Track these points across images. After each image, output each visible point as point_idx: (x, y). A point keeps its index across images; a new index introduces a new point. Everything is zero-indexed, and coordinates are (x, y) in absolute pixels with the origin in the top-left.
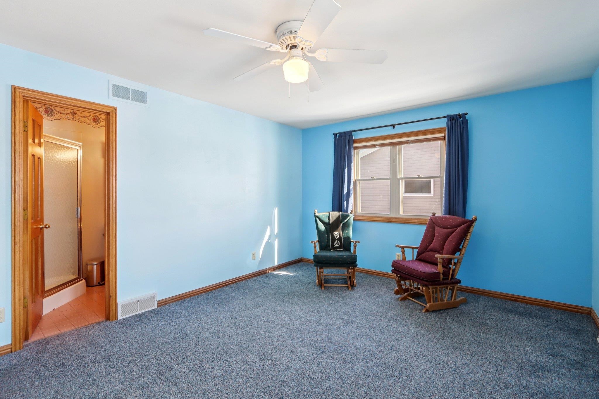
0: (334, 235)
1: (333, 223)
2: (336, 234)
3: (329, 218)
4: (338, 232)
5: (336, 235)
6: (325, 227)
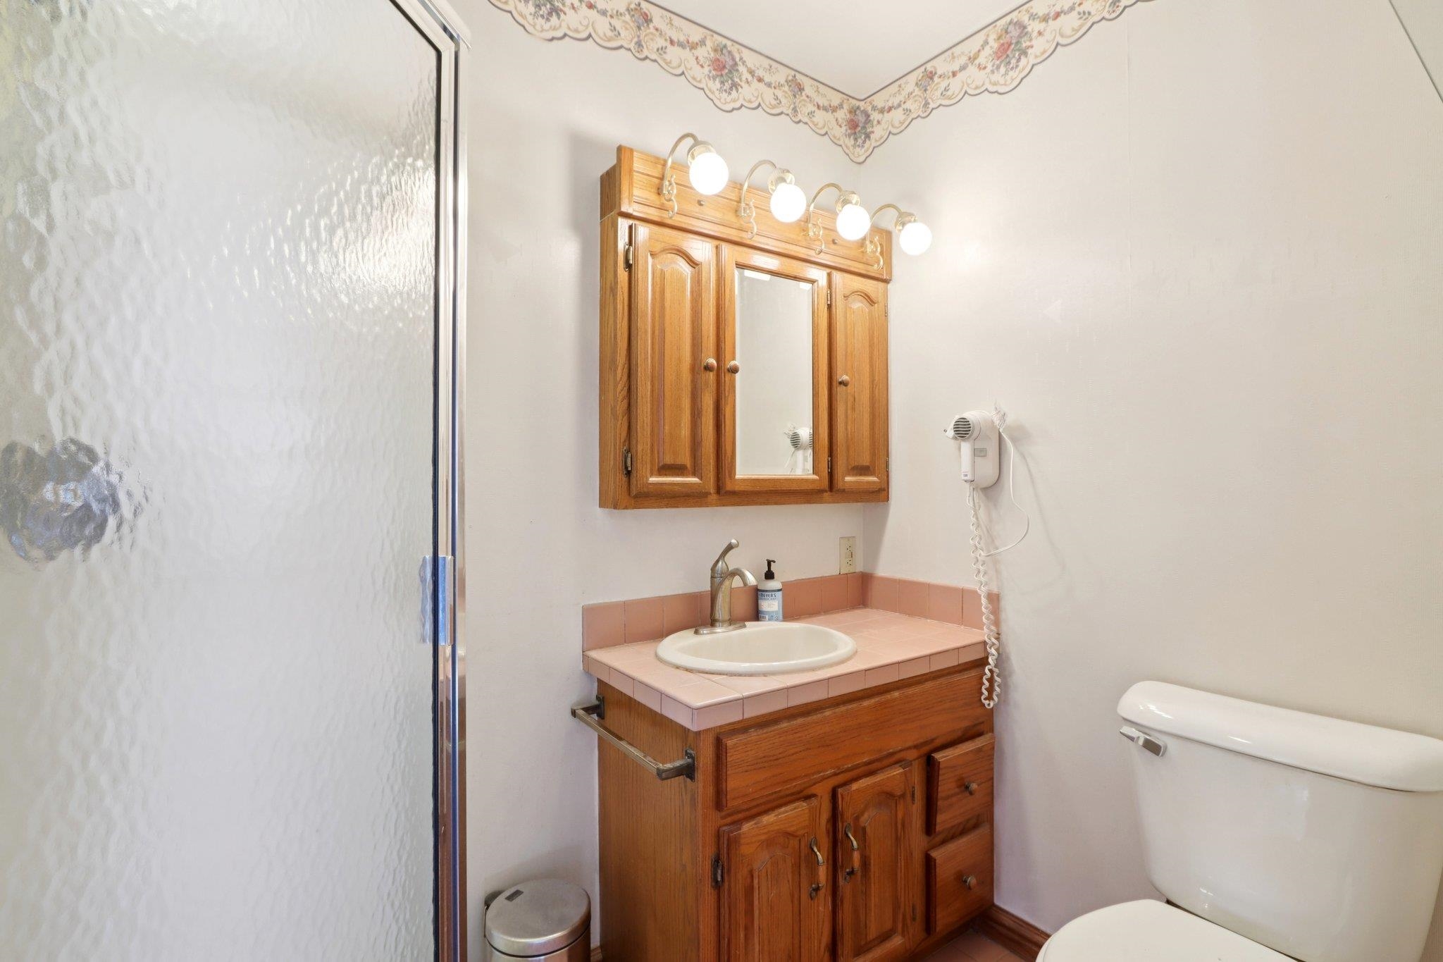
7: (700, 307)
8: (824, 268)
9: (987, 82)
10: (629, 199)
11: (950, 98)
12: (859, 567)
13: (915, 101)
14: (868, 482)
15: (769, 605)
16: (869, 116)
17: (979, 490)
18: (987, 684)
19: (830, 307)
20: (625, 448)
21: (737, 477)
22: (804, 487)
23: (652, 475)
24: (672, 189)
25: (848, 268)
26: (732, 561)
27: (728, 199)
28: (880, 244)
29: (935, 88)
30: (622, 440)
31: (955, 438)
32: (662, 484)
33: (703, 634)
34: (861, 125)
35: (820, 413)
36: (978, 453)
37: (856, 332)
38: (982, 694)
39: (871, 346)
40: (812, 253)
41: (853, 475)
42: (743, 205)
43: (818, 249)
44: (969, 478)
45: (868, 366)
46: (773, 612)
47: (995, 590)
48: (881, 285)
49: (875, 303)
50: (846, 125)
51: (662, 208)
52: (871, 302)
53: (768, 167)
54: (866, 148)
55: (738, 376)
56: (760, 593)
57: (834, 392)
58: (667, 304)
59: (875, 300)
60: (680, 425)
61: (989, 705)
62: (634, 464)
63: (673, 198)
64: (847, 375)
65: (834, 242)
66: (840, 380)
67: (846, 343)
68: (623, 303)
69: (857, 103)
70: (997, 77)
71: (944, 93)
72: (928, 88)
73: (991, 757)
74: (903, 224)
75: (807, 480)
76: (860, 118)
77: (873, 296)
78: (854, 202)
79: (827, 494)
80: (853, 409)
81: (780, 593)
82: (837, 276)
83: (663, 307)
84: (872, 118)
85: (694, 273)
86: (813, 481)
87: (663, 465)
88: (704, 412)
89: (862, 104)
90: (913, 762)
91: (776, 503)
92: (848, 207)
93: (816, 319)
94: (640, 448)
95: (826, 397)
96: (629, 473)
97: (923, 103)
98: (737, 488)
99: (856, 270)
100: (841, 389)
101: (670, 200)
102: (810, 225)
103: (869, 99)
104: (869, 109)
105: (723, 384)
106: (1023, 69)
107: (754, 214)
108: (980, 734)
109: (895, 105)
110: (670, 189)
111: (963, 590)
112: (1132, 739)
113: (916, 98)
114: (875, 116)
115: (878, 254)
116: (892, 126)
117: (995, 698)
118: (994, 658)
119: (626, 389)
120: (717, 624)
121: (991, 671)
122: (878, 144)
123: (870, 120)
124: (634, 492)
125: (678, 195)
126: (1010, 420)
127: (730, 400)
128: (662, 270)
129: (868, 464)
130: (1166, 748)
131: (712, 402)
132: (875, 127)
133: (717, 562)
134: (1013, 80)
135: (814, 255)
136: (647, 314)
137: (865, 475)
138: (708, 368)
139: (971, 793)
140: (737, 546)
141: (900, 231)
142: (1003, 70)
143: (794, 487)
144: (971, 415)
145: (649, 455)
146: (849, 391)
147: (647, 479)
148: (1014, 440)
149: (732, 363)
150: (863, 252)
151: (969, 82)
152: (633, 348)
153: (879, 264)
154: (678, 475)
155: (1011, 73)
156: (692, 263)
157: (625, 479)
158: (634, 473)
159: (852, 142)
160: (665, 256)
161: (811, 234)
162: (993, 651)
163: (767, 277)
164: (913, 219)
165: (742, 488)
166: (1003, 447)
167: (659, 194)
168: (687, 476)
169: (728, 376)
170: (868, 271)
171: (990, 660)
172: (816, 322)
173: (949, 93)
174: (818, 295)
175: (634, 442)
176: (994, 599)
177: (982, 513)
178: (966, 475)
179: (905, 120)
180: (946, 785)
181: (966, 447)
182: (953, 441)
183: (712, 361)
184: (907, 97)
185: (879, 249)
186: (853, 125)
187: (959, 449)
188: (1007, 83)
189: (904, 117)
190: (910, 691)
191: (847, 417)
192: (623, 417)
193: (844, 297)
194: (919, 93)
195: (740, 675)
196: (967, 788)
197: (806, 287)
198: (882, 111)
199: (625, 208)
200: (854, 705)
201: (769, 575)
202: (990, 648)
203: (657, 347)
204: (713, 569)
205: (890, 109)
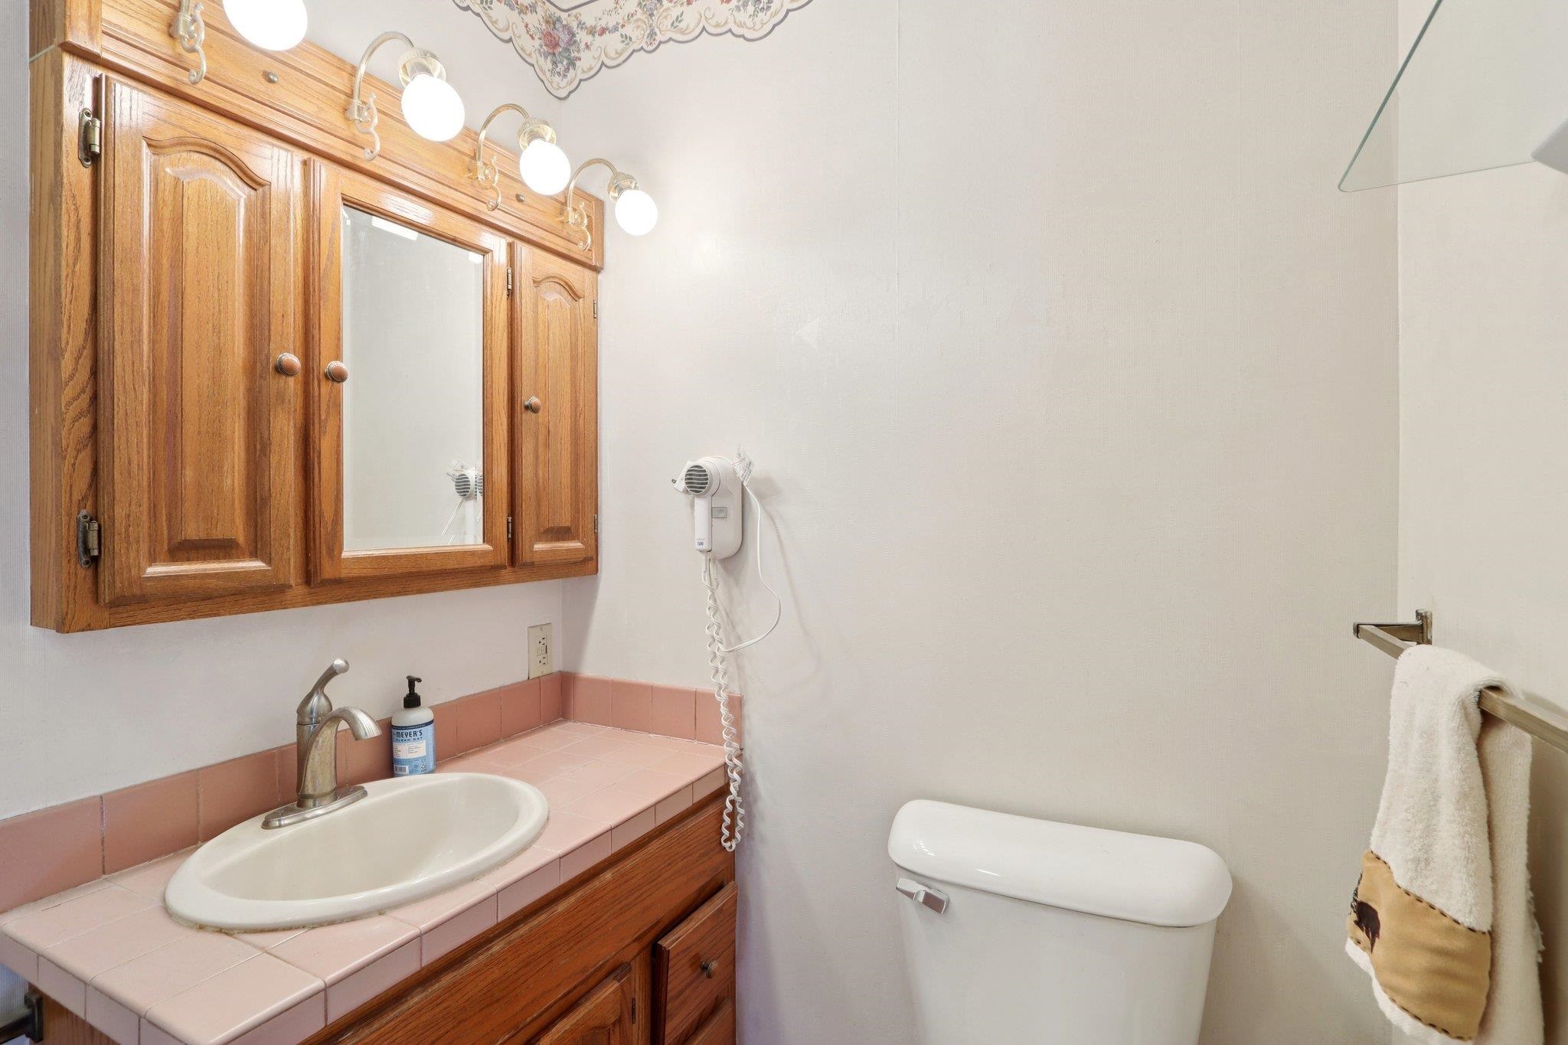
7: (266, 261)
8: (504, 236)
9: (731, 20)
10: (89, 23)
11: (683, 32)
12: (556, 665)
13: (638, 27)
14: (569, 550)
15: (410, 751)
16: (574, 35)
17: (717, 562)
18: (728, 820)
19: (511, 293)
20: (84, 512)
21: (345, 554)
22: (470, 563)
23: (153, 560)
24: (197, 30)
25: (542, 242)
26: (338, 694)
27: (327, 84)
28: (588, 217)
29: (664, 14)
30: (76, 496)
31: (686, 492)
32: (178, 577)
33: (280, 826)
34: (562, 45)
35: (495, 452)
36: (716, 513)
37: (551, 335)
38: (722, 834)
39: (574, 358)
40: (482, 207)
41: (547, 541)
42: (356, 102)
43: (492, 204)
44: (705, 547)
45: (569, 385)
46: (417, 759)
47: (737, 693)
48: (588, 273)
49: (579, 298)
50: (540, 39)
51: (176, 63)
52: (575, 295)
53: (400, 43)
54: (569, 78)
55: (346, 387)
56: (395, 731)
57: (517, 420)
58: (190, 245)
59: (579, 293)
60: (221, 467)
61: (731, 847)
62: (106, 542)
63: (198, 47)
64: (537, 396)
65: (519, 199)
66: (527, 403)
67: (536, 349)
68: (78, 228)
69: (558, 13)
70: (742, 16)
71: (675, 23)
72: (655, 12)
73: (733, 914)
74: (620, 190)
75: (473, 553)
76: (562, 36)
77: (577, 286)
78: (548, 138)
79: (507, 571)
80: (547, 445)
81: (430, 728)
82: (524, 251)
83: (178, 252)
84: (578, 38)
85: (253, 198)
86: (484, 553)
87: (179, 543)
88: (274, 447)
89: (564, 15)
90: (633, 963)
91: (420, 591)
92: (536, 142)
93: (489, 309)
94: (120, 512)
95: (505, 427)
96: (95, 561)
97: (648, 32)
98: (344, 573)
99: (552, 246)
100: (528, 416)
101: (193, 50)
102: (479, 164)
103: (574, 12)
104: (574, 25)
105: (317, 399)
106: (776, 13)
107: (376, 121)
108: (720, 887)
109: (610, 26)
110: (193, 28)
111: (696, 693)
112: (910, 895)
113: (639, 23)
114: (582, 37)
115: (584, 228)
116: (606, 56)
117: (738, 835)
118: (737, 784)
119: (86, 398)
120: (310, 802)
121: (733, 802)
122: (586, 76)
123: (575, 41)
124: (106, 596)
125: (207, 45)
126: (757, 470)
127: (330, 428)
128: (177, 180)
129: (568, 524)
130: (948, 902)
131: (292, 431)
132: (582, 52)
133: (310, 697)
134: (763, 24)
135: (486, 211)
136: (138, 256)
137: (563, 539)
138: (282, 370)
139: (709, 976)
140: (345, 670)
141: (616, 198)
142: (751, 9)
143: (452, 565)
144: (708, 462)
145: (146, 525)
146: (540, 420)
147: (141, 570)
148: (761, 497)
149: (334, 364)
150: (562, 222)
151: (709, 14)
152: (103, 318)
153: (585, 242)
154: (217, 558)
155: (761, 15)
156: (251, 180)
157: (83, 573)
158: (105, 561)
159: (550, 66)
160: (184, 155)
161: (481, 177)
162: (735, 776)
163: (412, 235)
164: (633, 186)
165: (355, 573)
166: (746, 505)
167: (171, 36)
168: (239, 557)
169: (326, 387)
170: (570, 250)
171: (732, 789)
172: (489, 314)
173: (682, 25)
174: (492, 273)
175: (105, 501)
176: (736, 704)
177: (720, 592)
178: (702, 544)
179: (623, 50)
180: (678, 976)
181: (701, 505)
182: (683, 495)
183: (293, 359)
184: (626, 18)
185: (586, 221)
186: (551, 43)
187: (692, 505)
188: (756, 28)
189: (622, 46)
190: (628, 864)
191: (537, 457)
192: (79, 451)
193: (534, 282)
194: (643, 17)
195: (331, 922)
196: (705, 968)
197: (476, 258)
198: (592, 32)
199: (79, 37)
200: (543, 917)
201: (412, 701)
202: (732, 772)
203: (165, 321)
204: (301, 711)
205: (603, 31)
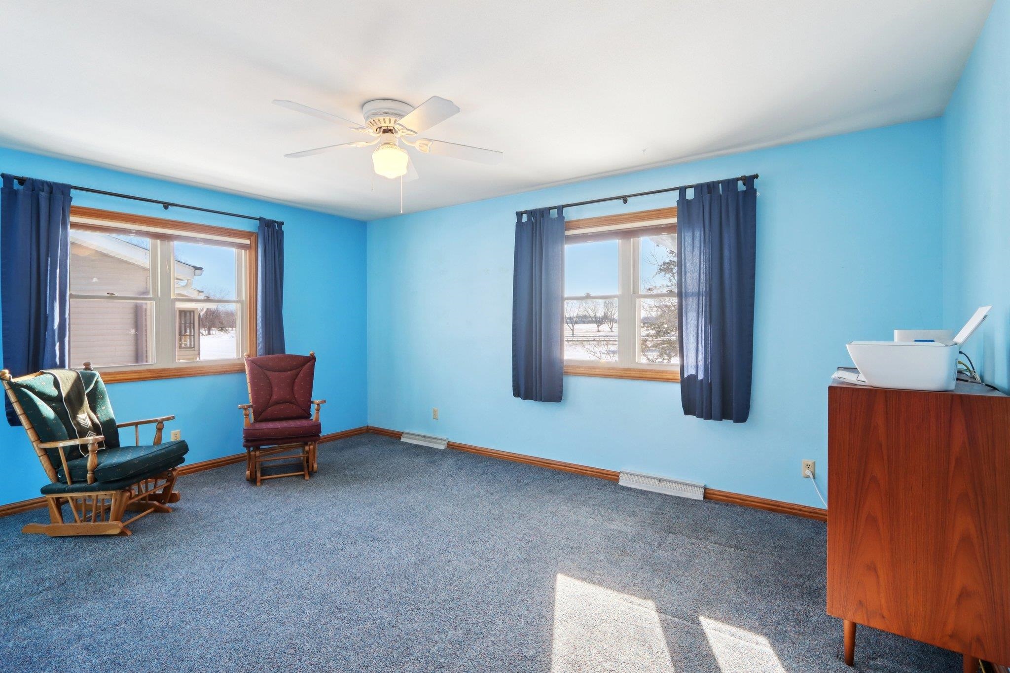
0: (82, 422)
1: (68, 395)
2: (84, 418)
3: (56, 384)
4: (86, 414)
5: (84, 420)
6: (51, 407)
